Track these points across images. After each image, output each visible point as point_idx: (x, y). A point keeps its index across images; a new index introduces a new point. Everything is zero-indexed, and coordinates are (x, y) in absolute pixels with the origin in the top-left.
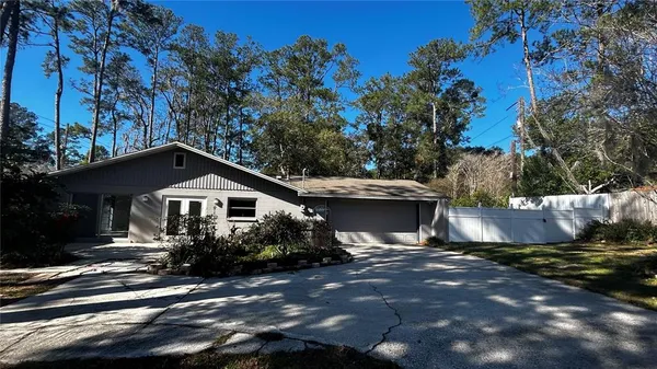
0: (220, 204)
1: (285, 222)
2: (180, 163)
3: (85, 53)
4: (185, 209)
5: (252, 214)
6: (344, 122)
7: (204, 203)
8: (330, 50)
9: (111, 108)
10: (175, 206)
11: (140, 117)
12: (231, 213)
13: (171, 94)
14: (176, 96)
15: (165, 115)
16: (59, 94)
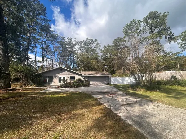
0: (68, 77)
1: (80, 80)
2: (61, 70)
3: (40, 45)
4: (62, 78)
5: (74, 79)
6: (99, 56)
7: (66, 77)
8: (93, 40)
9: (46, 57)
10: (60, 78)
11: (52, 58)
12: (70, 79)
13: (58, 52)
14: (59, 52)
15: (57, 57)
16: (36, 54)
